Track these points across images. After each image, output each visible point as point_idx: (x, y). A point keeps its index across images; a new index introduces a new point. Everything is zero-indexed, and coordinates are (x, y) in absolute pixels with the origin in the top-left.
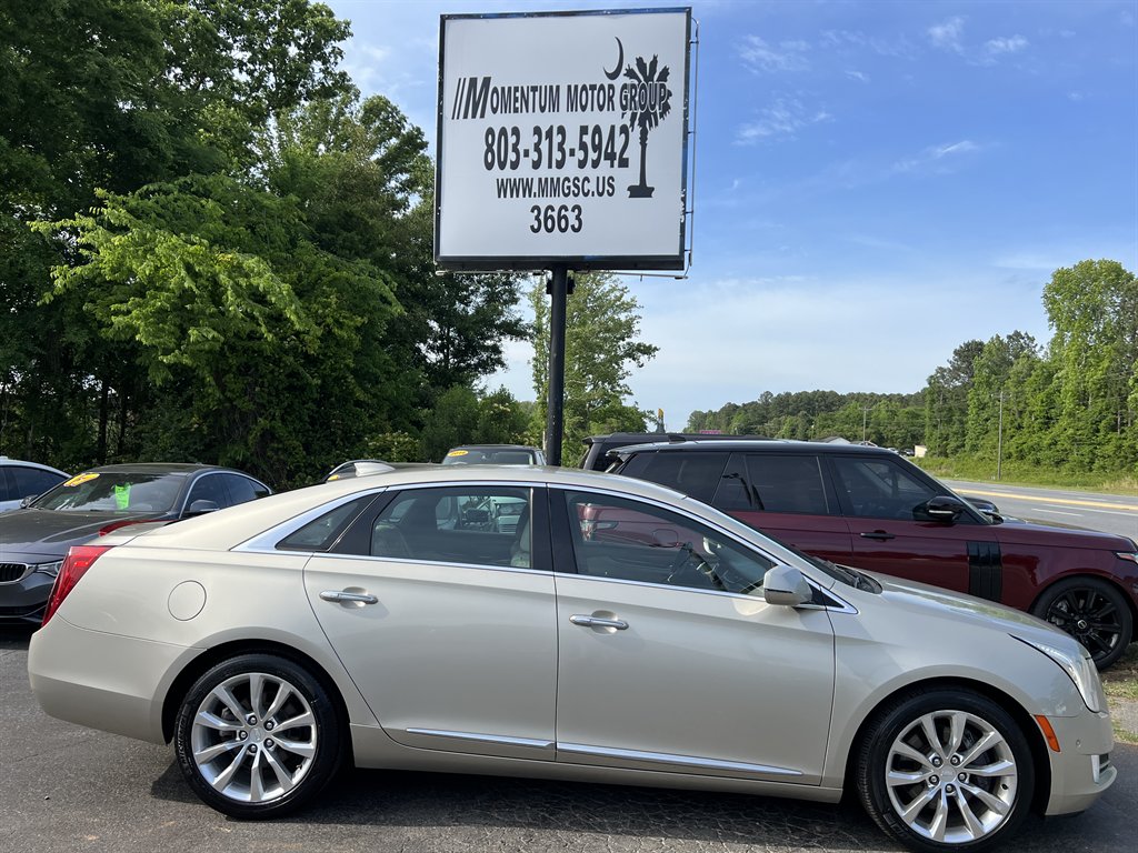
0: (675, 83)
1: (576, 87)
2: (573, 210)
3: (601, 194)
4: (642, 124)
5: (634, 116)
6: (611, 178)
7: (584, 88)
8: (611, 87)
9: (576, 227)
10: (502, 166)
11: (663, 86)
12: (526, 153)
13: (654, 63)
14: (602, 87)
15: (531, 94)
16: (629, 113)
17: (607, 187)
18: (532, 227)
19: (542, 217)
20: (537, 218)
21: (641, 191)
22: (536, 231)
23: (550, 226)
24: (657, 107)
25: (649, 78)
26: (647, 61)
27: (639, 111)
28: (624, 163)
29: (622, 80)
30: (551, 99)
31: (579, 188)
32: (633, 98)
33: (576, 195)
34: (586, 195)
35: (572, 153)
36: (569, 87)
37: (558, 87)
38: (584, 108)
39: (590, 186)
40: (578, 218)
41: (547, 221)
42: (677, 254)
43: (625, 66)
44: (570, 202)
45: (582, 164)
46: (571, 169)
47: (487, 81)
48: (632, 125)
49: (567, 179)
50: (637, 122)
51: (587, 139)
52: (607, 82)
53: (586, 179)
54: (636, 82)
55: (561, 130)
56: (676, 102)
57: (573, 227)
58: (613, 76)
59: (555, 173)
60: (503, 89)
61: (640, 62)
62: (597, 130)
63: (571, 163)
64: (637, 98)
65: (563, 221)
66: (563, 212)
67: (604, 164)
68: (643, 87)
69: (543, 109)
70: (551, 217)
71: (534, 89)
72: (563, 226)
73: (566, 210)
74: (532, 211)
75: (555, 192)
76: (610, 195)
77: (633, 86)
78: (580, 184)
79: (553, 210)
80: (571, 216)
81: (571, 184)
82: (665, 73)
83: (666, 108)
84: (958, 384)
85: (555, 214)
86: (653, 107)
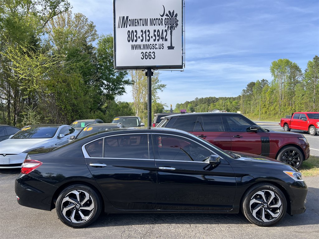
0: (179, 18)
1: (152, 19)
2: (153, 53)
3: (160, 49)
4: (171, 29)
5: (168, 27)
6: (163, 44)
7: (154, 19)
8: (162, 19)
9: (154, 58)
10: (133, 41)
11: (176, 19)
12: (139, 37)
13: (173, 12)
14: (159, 19)
16: (167, 26)
17: (162, 47)
18: (142, 58)
19: (144, 55)
20: (143, 55)
21: (171, 47)
22: (142, 59)
23: (146, 58)
24: (175, 24)
25: (172, 16)
26: (172, 12)
27: (170, 26)
28: (166, 40)
29: (165, 17)
30: (145, 22)
31: (154, 47)
32: (168, 22)
33: (153, 49)
34: (156, 49)
35: (152, 37)
36: (150, 19)
37: (147, 19)
38: (154, 25)
39: (157, 46)
40: (154, 55)
41: (145, 56)
42: (181, 65)
43: (165, 13)
44: (152, 51)
45: (155, 40)
46: (152, 42)
47: (127, 17)
48: (168, 29)
49: (151, 45)
50: (169, 29)
51: (156, 33)
52: (161, 17)
53: (156, 44)
54: (169, 18)
55: (149, 31)
56: (180, 23)
57: (153, 58)
58: (162, 16)
59: (147, 43)
60: (132, 19)
61: (169, 12)
62: (158, 31)
63: (152, 40)
64: (169, 22)
65: (150, 56)
66: (150, 54)
67: (161, 40)
68: (171, 19)
69: (143, 25)
70: (147, 55)
71: (141, 20)
72: (150, 57)
73: (151, 53)
74: (141, 53)
75: (147, 48)
76: (163, 49)
77: (168, 19)
78: (154, 46)
79: (147, 53)
80: (152, 55)
81: (152, 46)
82: (176, 15)
83: (177, 25)
84: (248, 94)
85: (148, 54)
86: (173, 24)
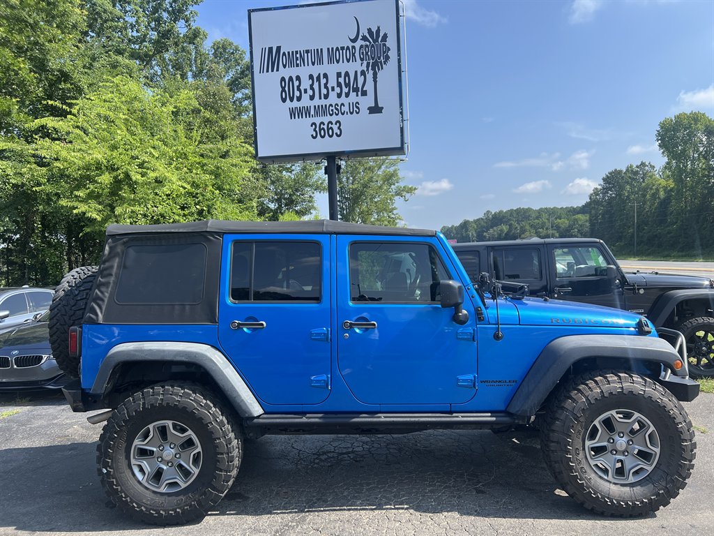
0: (391, 43)
1: (332, 49)
2: (336, 124)
3: (352, 113)
4: (373, 69)
5: (368, 64)
6: (357, 103)
7: (337, 49)
8: (353, 47)
9: (339, 133)
10: (292, 100)
11: (384, 45)
12: (306, 91)
13: (378, 31)
14: (348, 48)
15: (306, 55)
16: (365, 62)
17: (355, 109)
18: (312, 135)
20: (315, 130)
21: (376, 109)
22: (314, 138)
23: (323, 134)
24: (382, 58)
25: (376, 41)
26: (374, 30)
27: (371, 61)
28: (364, 93)
29: (360, 43)
30: (318, 57)
32: (367, 53)
34: (343, 114)
35: (333, 89)
36: (328, 49)
37: (321, 50)
38: (338, 62)
39: (345, 109)
40: (339, 128)
41: (321, 131)
42: (399, 146)
43: (361, 34)
44: (334, 119)
45: (339, 96)
46: (333, 99)
47: (279, 48)
48: (368, 70)
49: (331, 105)
50: (370, 68)
51: (341, 80)
52: (350, 44)
53: (343, 104)
55: (325, 76)
56: (393, 54)
57: (336, 134)
58: (354, 41)
59: (323, 102)
60: (289, 52)
61: (370, 31)
62: (347, 74)
63: (333, 95)
64: (369, 53)
65: (330, 131)
67: (353, 94)
68: (373, 46)
69: (313, 64)
70: (323, 129)
71: (307, 52)
73: (332, 124)
74: (312, 126)
75: (324, 114)
76: (357, 113)
77: (367, 46)
78: (339, 108)
79: (324, 124)
80: (335, 127)
81: (333, 108)
82: (385, 36)
83: (387, 58)
85: (325, 127)
86: (379, 58)
